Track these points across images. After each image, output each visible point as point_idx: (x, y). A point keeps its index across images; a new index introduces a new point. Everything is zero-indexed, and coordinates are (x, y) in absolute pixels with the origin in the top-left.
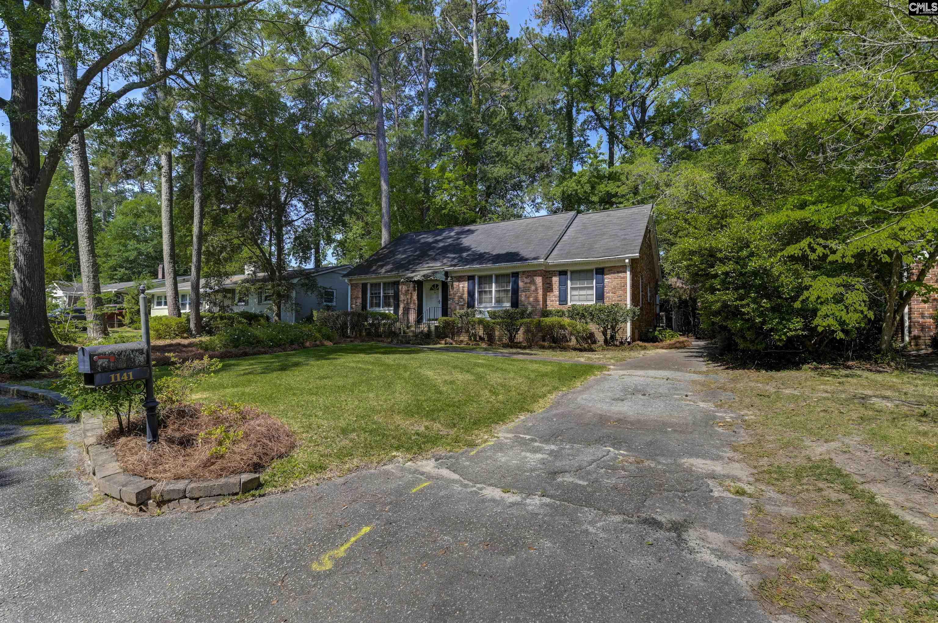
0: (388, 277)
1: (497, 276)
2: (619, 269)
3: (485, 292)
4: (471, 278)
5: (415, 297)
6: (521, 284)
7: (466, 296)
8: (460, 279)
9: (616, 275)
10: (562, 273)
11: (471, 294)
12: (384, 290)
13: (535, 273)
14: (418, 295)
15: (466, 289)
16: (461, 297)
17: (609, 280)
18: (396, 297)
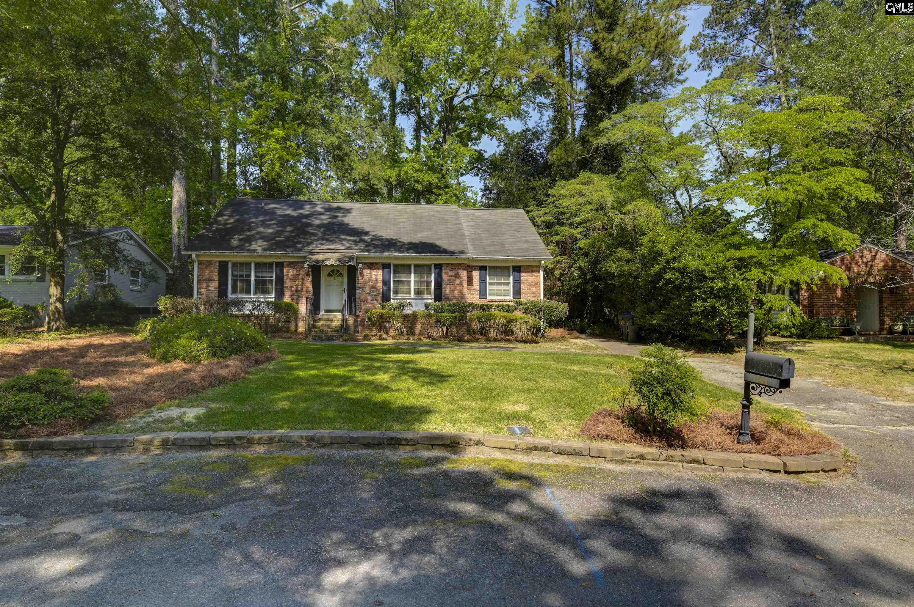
0: (265, 257)
1: (416, 266)
2: (533, 268)
3: (402, 282)
4: (385, 266)
5: (309, 283)
6: (444, 276)
7: (380, 285)
8: (372, 266)
9: (530, 274)
10: (482, 268)
11: (386, 283)
12: (255, 272)
13: (460, 267)
14: (313, 281)
15: (380, 278)
16: (374, 287)
17: (525, 278)
18: (280, 281)
